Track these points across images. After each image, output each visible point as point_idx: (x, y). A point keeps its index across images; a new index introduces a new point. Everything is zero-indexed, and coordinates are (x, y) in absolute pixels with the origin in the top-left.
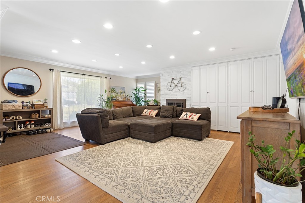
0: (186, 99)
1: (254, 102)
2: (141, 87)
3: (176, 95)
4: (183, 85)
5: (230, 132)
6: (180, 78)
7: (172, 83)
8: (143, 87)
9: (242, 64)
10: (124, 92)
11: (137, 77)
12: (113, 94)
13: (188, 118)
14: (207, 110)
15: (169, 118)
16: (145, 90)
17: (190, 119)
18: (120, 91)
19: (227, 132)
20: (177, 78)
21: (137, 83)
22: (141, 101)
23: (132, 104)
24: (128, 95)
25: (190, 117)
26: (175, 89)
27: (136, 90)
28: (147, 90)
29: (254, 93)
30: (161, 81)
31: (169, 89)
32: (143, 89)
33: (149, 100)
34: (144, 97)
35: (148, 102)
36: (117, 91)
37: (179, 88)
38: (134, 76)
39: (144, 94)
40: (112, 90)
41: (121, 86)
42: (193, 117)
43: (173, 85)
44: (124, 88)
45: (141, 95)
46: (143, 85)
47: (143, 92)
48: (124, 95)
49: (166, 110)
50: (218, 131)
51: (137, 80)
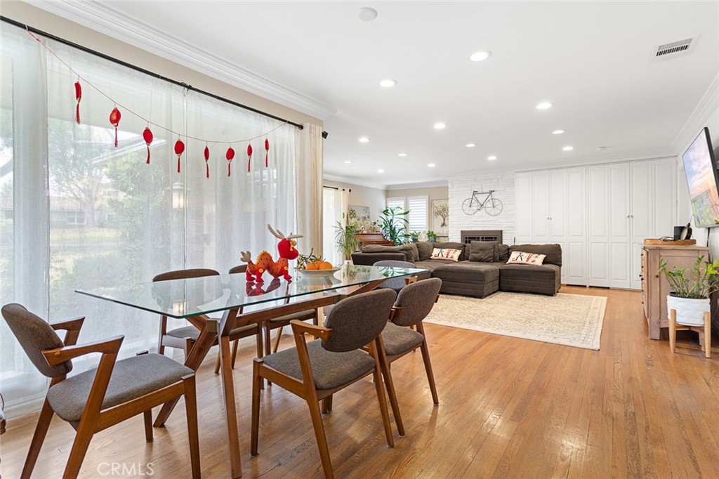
0: (502, 231)
1: (634, 235)
2: (398, 207)
3: (481, 222)
4: (496, 204)
5: (590, 287)
6: (491, 192)
7: (473, 201)
8: (402, 206)
9: (612, 171)
10: (369, 217)
11: (388, 186)
12: (352, 221)
13: (524, 261)
14: (557, 247)
15: (487, 262)
16: (406, 213)
17: (530, 262)
18: (363, 215)
19: (585, 286)
20: (484, 191)
21: (388, 199)
22: (399, 234)
23: (383, 240)
24: (375, 223)
25: (528, 259)
26: (479, 212)
27: (386, 212)
28: (410, 213)
29: (634, 219)
30: (449, 196)
31: (467, 212)
32: (403, 211)
33: (417, 232)
34: (403, 227)
35: (415, 236)
36: (357, 214)
37: (488, 210)
38: (381, 186)
39: (403, 221)
40: (351, 214)
41: (362, 205)
42: (534, 259)
43: (475, 204)
44: (368, 208)
45: (398, 224)
46: (401, 203)
47: (403, 216)
48: (369, 223)
49: (481, 250)
50: (568, 285)
51: (389, 192)
